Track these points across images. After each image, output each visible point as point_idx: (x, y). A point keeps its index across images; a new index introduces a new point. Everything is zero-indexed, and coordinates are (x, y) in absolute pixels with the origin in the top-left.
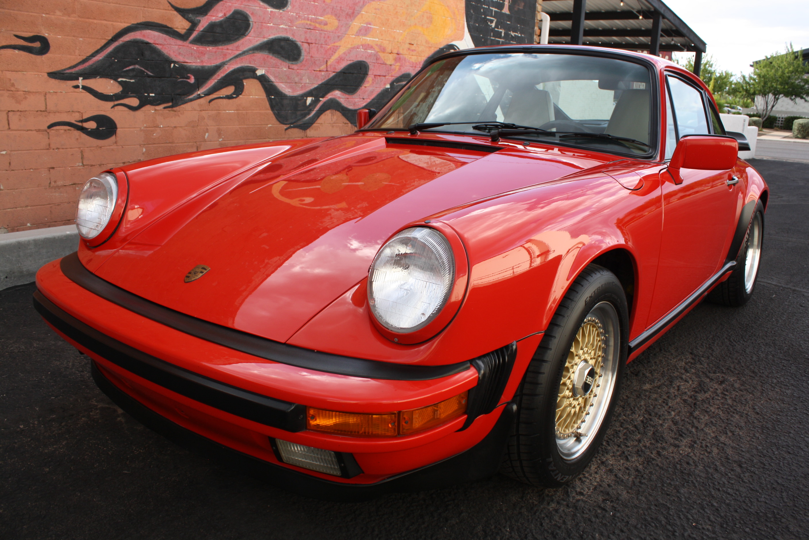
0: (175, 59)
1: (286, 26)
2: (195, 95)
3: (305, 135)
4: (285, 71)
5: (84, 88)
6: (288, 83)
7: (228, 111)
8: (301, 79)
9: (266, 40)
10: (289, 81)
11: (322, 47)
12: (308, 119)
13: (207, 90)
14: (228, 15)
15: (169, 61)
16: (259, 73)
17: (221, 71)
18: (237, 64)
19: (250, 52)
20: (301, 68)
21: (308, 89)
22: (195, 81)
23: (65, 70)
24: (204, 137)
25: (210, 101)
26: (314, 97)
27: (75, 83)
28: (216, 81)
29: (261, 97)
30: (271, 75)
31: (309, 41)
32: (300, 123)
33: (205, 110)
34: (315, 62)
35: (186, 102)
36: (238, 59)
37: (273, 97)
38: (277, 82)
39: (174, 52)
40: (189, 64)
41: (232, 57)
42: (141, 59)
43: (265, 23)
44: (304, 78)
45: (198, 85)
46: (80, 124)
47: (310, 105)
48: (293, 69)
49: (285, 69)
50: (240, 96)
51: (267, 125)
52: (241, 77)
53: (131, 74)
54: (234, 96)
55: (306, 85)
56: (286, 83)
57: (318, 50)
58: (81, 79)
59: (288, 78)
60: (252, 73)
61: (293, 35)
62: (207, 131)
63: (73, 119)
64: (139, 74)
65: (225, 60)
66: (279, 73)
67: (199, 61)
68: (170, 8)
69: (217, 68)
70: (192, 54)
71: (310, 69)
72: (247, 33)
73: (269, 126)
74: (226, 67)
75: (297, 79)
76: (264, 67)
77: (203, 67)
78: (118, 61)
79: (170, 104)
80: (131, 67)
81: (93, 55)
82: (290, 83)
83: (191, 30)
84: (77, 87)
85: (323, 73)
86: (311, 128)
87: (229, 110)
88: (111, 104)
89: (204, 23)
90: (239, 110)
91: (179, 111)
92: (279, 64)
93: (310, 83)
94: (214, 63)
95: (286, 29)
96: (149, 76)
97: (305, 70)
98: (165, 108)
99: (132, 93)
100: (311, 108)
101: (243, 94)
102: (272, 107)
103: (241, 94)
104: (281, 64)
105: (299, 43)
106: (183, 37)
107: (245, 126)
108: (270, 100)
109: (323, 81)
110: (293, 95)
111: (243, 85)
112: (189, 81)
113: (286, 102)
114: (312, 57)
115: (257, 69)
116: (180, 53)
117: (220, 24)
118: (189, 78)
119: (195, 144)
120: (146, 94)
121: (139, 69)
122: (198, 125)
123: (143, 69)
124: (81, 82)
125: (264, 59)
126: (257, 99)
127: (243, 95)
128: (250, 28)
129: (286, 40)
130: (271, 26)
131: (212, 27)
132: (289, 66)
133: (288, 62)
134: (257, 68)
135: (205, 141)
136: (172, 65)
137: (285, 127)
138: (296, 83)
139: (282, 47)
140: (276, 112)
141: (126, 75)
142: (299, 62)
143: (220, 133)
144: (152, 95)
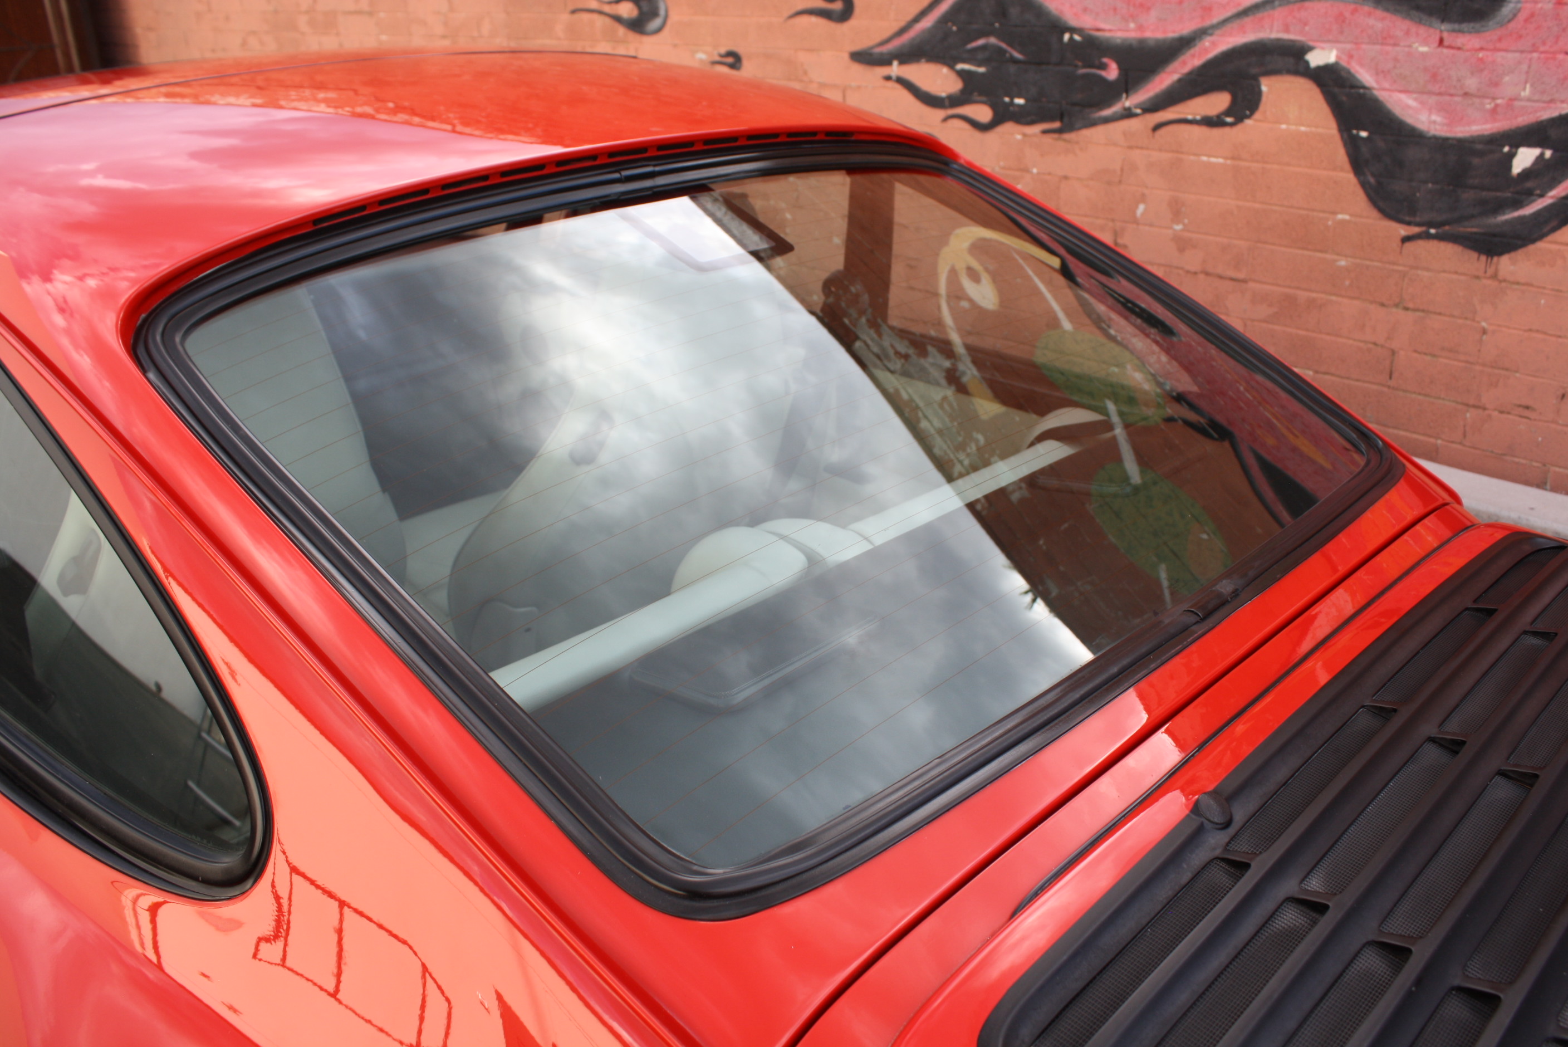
0: (1073, 22)
2: (1116, 108)
3: (1490, 271)
4: (1423, 55)
5: (901, 81)
6: (1431, 93)
7: (1204, 158)
8: (1494, 84)
10: (1436, 88)
12: (1506, 222)
13: (1151, 99)
15: (1059, 27)
16: (1316, 59)
17: (1192, 51)
18: (1244, 32)
20: (1498, 45)
21: (1523, 120)
22: (1120, 74)
23: (872, 47)
24: (1134, 212)
25: (1157, 127)
26: (1555, 150)
27: (884, 71)
28: (1176, 77)
29: (1320, 130)
30: (1362, 65)
32: (1471, 228)
33: (1142, 148)
35: (1093, 124)
36: (1247, 20)
37: (1364, 134)
38: (1384, 89)
39: (1072, 6)
40: (1107, 35)
41: (1228, 14)
42: (1001, 24)
44: (1507, 79)
45: (1127, 84)
47: (1526, 174)
48: (1459, 49)
49: (1424, 49)
50: (1248, 122)
51: (1335, 213)
52: (1254, 71)
53: (980, 56)
54: (1229, 120)
55: (1517, 104)
56: (1422, 93)
58: (895, 63)
60: (1291, 61)
62: (1143, 198)
64: (993, 57)
65: (1208, 23)
66: (1396, 60)
67: (1132, 25)
69: (1184, 43)
70: (1115, 9)
71: (1542, 49)
73: (1340, 217)
74: (1207, 42)
75: (1472, 83)
76: (1337, 41)
77: (1142, 42)
78: (959, 29)
79: (1057, 125)
80: (981, 42)
81: (917, 19)
82: (1440, 94)
84: (888, 78)
86: (1520, 254)
87: (1209, 156)
88: (940, 114)
90: (1240, 159)
91: (1077, 143)
92: (1399, 33)
93: (1536, 97)
94: (1174, 32)
96: (1015, 61)
97: (1522, 52)
98: (1045, 132)
99: (980, 94)
100: (1529, 184)
101: (1257, 115)
102: (1357, 165)
103: (1249, 117)
104: (1407, 33)
107: (1257, 206)
108: (1352, 145)
110: (1449, 135)
111: (1260, 93)
112: (1103, 73)
113: (1412, 154)
115: (1310, 49)
116: (1085, 10)
118: (1103, 67)
119: (1111, 224)
120: (1007, 99)
121: (993, 46)
122: (1120, 182)
123: (1004, 46)
124: (895, 69)
125: (1341, 19)
126: (1305, 134)
127: (1256, 120)
132: (1441, 42)
133: (1436, 23)
134: (1311, 44)
135: (1135, 221)
136: (1066, 37)
137: (1403, 231)
138: (1467, 95)
140: (1372, 180)
141: (970, 57)
142: (1491, 23)
143: (1177, 210)
144: (1020, 101)
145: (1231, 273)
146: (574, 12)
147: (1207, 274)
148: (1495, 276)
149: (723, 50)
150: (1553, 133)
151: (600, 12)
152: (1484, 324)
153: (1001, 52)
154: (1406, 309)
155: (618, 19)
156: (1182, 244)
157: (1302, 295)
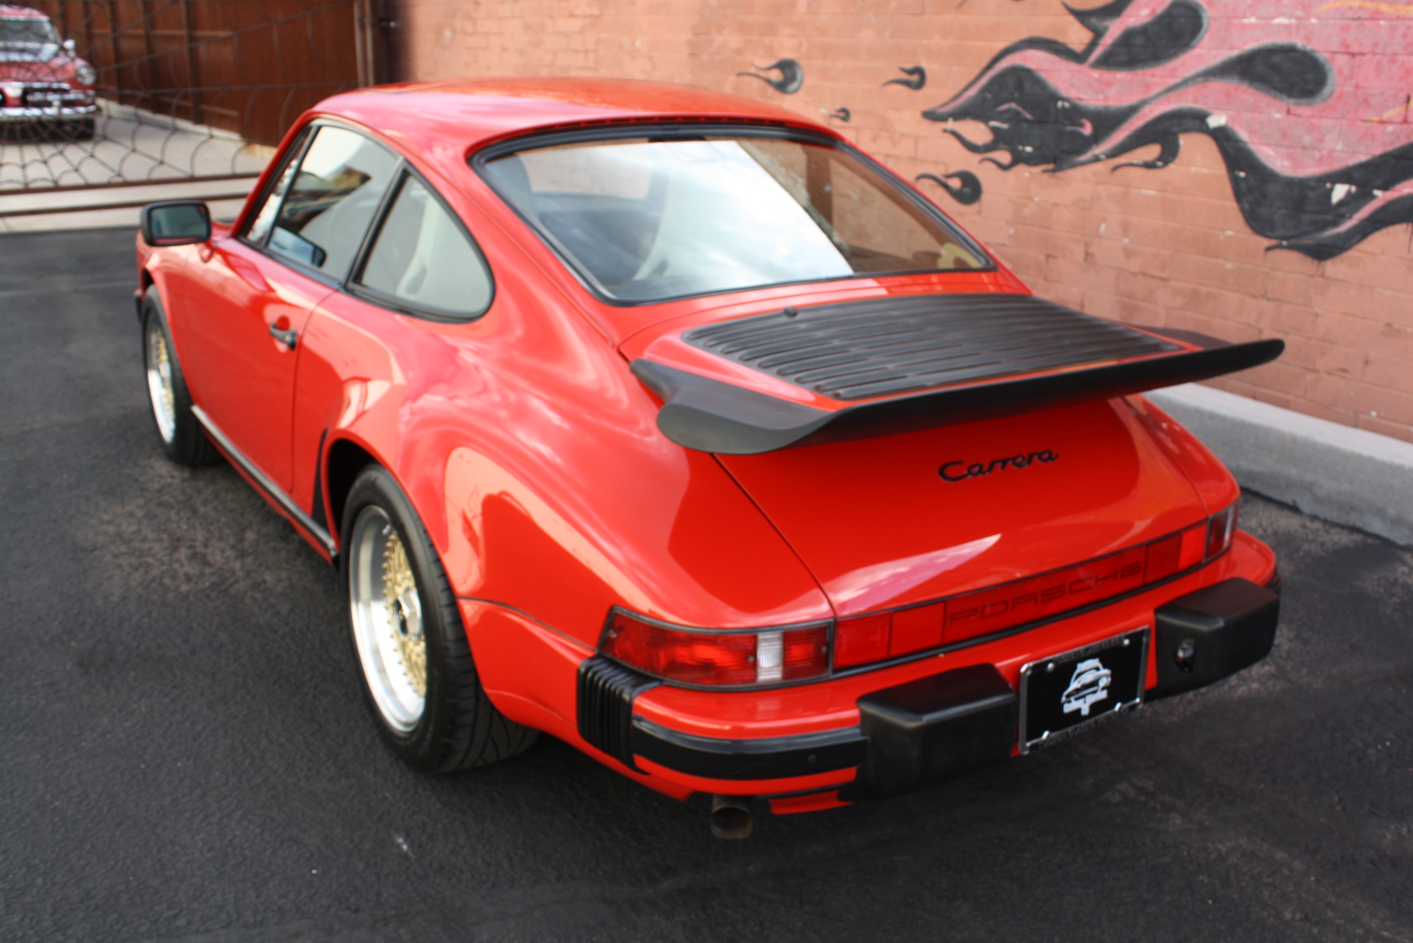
0: (1064, 94)
1: (1290, 18)
2: (1089, 155)
3: (1320, 272)
4: (1278, 120)
5: (954, 133)
6: (1282, 146)
7: (1144, 191)
8: (1320, 140)
9: (1235, 53)
10: (1285, 143)
11: (1393, 61)
12: (1329, 236)
13: (1110, 150)
14: (1160, 10)
15: (1055, 97)
16: (1213, 122)
17: (1138, 116)
18: (1170, 103)
19: (1199, 80)
20: (1322, 114)
21: (1337, 165)
22: (1092, 131)
23: (936, 109)
24: (1099, 230)
25: (1115, 168)
26: (1357, 187)
27: (942, 125)
28: (1127, 133)
29: (1216, 173)
30: (1241, 127)
31: (1354, 49)
32: (1308, 241)
33: (1104, 184)
34: (1366, 101)
35: (1074, 166)
36: (1172, 95)
38: (1254, 143)
39: (1064, 82)
40: (1085, 103)
41: (1161, 90)
42: (1019, 95)
43: (1237, 17)
44: (1327, 137)
45: (1097, 138)
46: (943, 180)
47: (1341, 203)
48: (1299, 116)
49: (1278, 116)
50: (1171, 165)
51: (1223, 230)
52: (1175, 129)
54: (1159, 164)
55: (1333, 155)
56: (1277, 146)
57: (1379, 69)
58: (951, 120)
59: (1284, 135)
60: (1198, 123)
61: (1308, 39)
62: (1104, 220)
63: (938, 172)
64: (1014, 118)
65: (1148, 96)
66: (1261, 123)
67: (1101, 97)
68: (1064, 11)
69: (1132, 111)
70: (1091, 85)
71: (1347, 117)
72: (1195, 42)
73: (1227, 233)
74: (1145, 110)
75: (1307, 140)
76: (1226, 110)
77: (1107, 109)
78: (992, 97)
79: (1051, 166)
80: (1006, 107)
81: (966, 89)
82: (1288, 147)
83: (1093, 45)
84: (945, 131)
85: (1390, 128)
86: (1338, 259)
87: (1147, 190)
88: (978, 157)
89: (1115, 29)
90: (1166, 191)
91: (1063, 179)
92: (1263, 105)
93: (1346, 150)
94: (1127, 102)
95: (1287, 27)
96: (1027, 121)
97: (1336, 119)
98: (1045, 171)
99: (1004, 144)
100: (1342, 210)
101: (1177, 161)
102: (1239, 196)
103: (1172, 162)
104: (1268, 105)
105: (1322, 56)
106: (1078, 58)
107: (1176, 225)
108: (1235, 182)
109: (1389, 148)
110: (1293, 176)
111: (1178, 145)
112: (1082, 130)
113: (1272, 189)
114: (1357, 87)
115: (1210, 115)
116: (1073, 85)
117: (1144, 31)
118: (1082, 125)
120: (1021, 148)
121: (1014, 109)
122: (1090, 208)
123: (1020, 110)
124: (951, 124)
125: (1228, 95)
126: (1206, 174)
127: (1176, 164)
128: (1202, 31)
129: (1289, 51)
130: (1251, 25)
131: (1128, 37)
132: (1289, 111)
133: (1286, 98)
134: (1210, 112)
135: (1099, 236)
136: (1060, 104)
137: (1266, 243)
138: (1304, 148)
139: (1274, 68)
140: (1247, 206)
141: (999, 117)
142: (1318, 99)
143: (1126, 228)
144: (1029, 149)
145: (1159, 274)
146: (740, 74)
147: (1144, 274)
148: (1323, 276)
149: (838, 107)
150: (1356, 175)
151: (757, 76)
152: (1317, 310)
153: (1018, 114)
154: (1269, 299)
155: (768, 81)
156: (1129, 253)
157: (1204, 290)
